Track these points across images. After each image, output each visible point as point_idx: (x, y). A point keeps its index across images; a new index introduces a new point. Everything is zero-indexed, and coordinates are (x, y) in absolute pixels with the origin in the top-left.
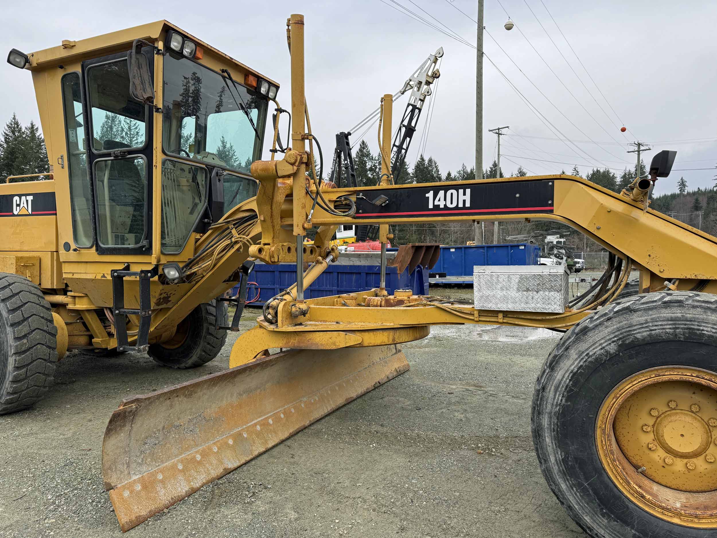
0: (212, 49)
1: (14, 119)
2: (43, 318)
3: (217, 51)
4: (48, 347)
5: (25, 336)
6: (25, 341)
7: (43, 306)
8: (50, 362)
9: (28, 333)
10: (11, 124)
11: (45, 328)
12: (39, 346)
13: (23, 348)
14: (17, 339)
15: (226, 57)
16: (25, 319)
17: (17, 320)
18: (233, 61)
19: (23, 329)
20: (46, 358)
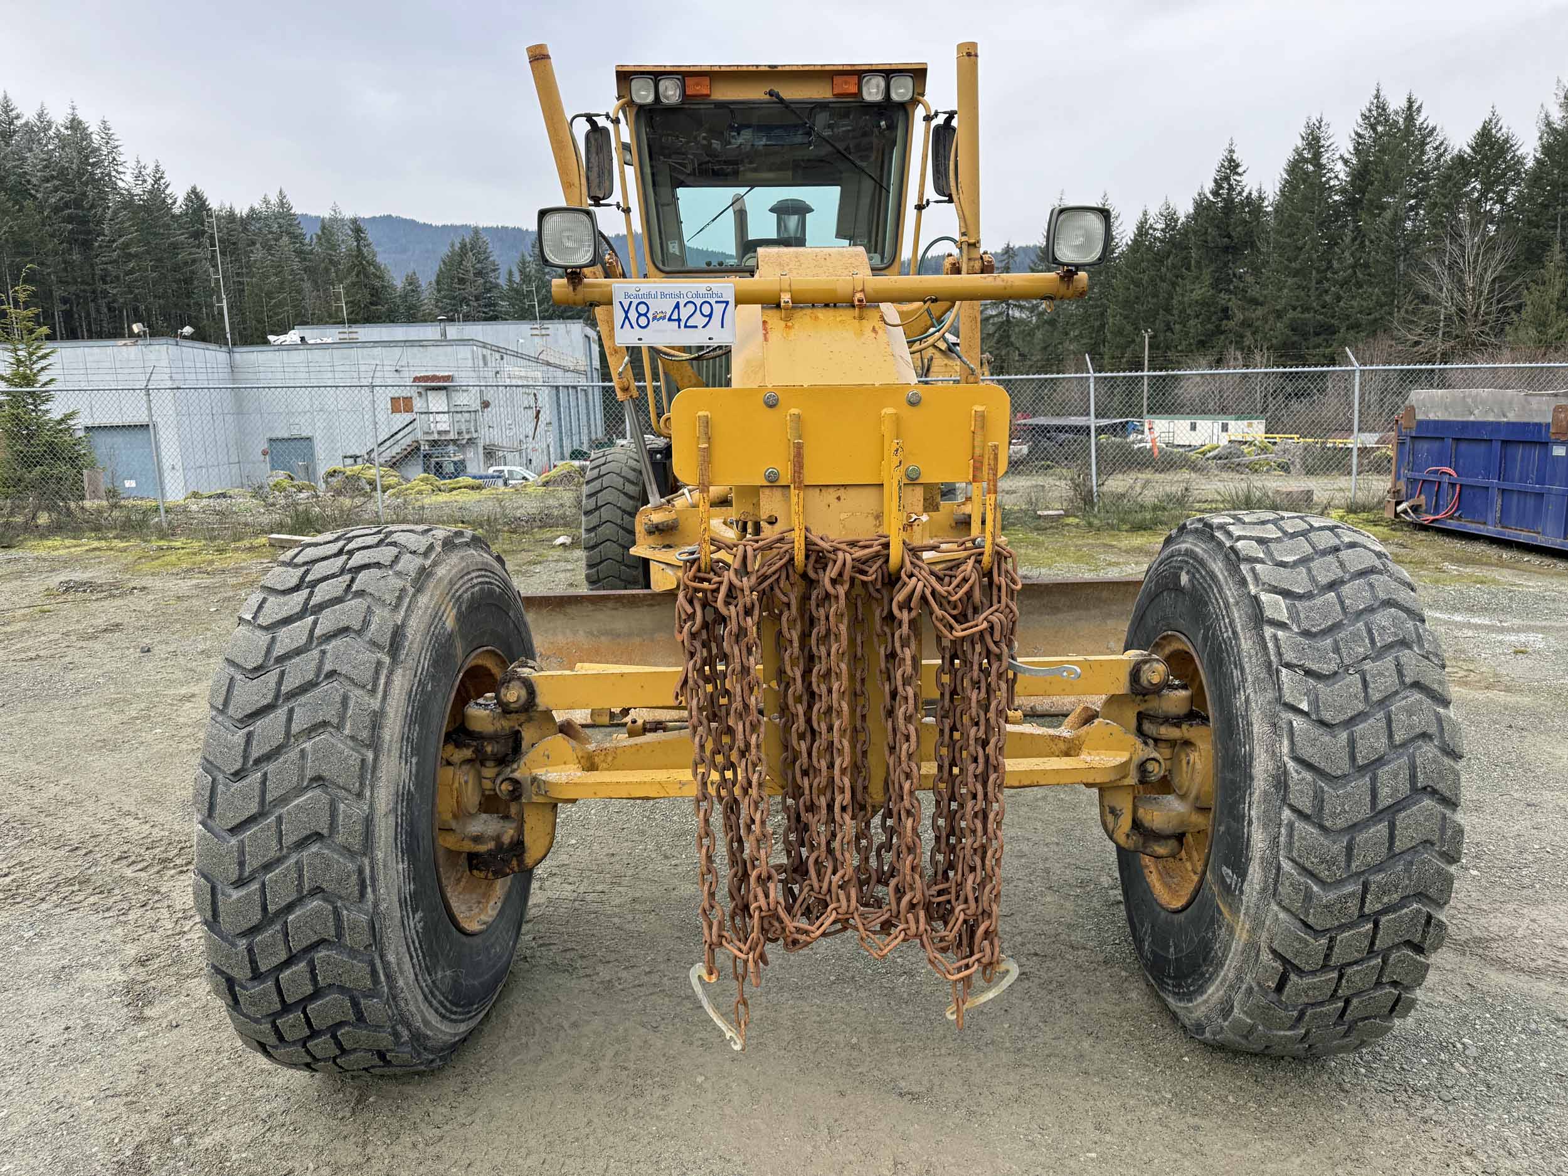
0: (723, 69)
1: (1377, 97)
2: (619, 508)
3: (735, 69)
4: (620, 545)
5: (594, 528)
6: (593, 534)
7: (625, 494)
8: (625, 565)
9: (599, 526)
10: (1370, 111)
11: (619, 522)
12: (608, 543)
13: (592, 543)
14: (588, 531)
15: (760, 69)
16: (597, 508)
17: (589, 508)
18: (780, 69)
19: (594, 519)
20: (620, 560)
